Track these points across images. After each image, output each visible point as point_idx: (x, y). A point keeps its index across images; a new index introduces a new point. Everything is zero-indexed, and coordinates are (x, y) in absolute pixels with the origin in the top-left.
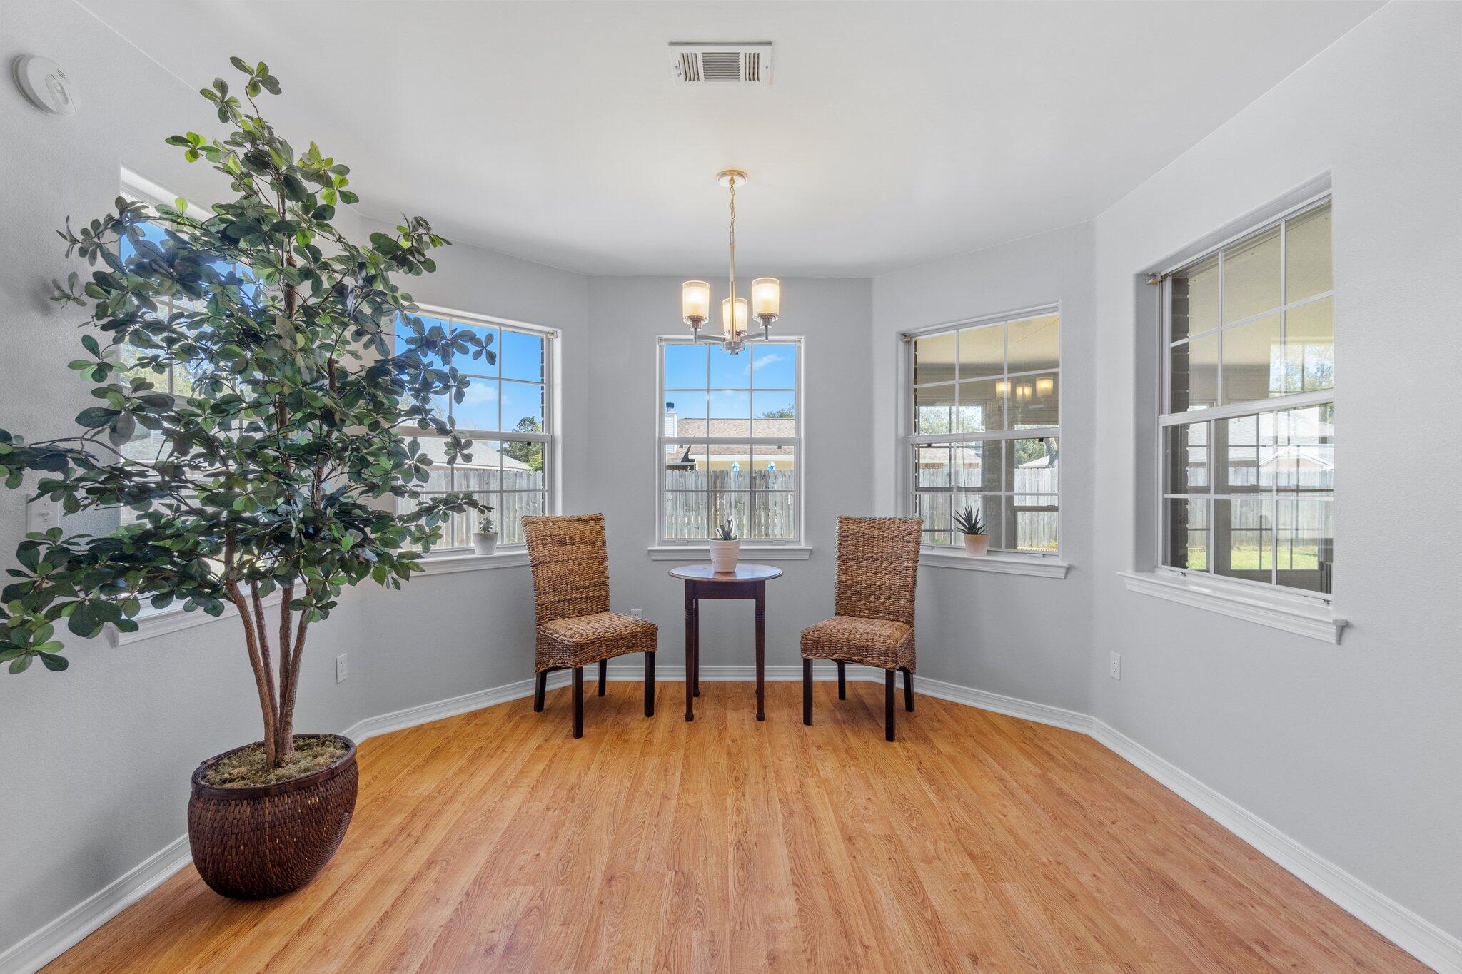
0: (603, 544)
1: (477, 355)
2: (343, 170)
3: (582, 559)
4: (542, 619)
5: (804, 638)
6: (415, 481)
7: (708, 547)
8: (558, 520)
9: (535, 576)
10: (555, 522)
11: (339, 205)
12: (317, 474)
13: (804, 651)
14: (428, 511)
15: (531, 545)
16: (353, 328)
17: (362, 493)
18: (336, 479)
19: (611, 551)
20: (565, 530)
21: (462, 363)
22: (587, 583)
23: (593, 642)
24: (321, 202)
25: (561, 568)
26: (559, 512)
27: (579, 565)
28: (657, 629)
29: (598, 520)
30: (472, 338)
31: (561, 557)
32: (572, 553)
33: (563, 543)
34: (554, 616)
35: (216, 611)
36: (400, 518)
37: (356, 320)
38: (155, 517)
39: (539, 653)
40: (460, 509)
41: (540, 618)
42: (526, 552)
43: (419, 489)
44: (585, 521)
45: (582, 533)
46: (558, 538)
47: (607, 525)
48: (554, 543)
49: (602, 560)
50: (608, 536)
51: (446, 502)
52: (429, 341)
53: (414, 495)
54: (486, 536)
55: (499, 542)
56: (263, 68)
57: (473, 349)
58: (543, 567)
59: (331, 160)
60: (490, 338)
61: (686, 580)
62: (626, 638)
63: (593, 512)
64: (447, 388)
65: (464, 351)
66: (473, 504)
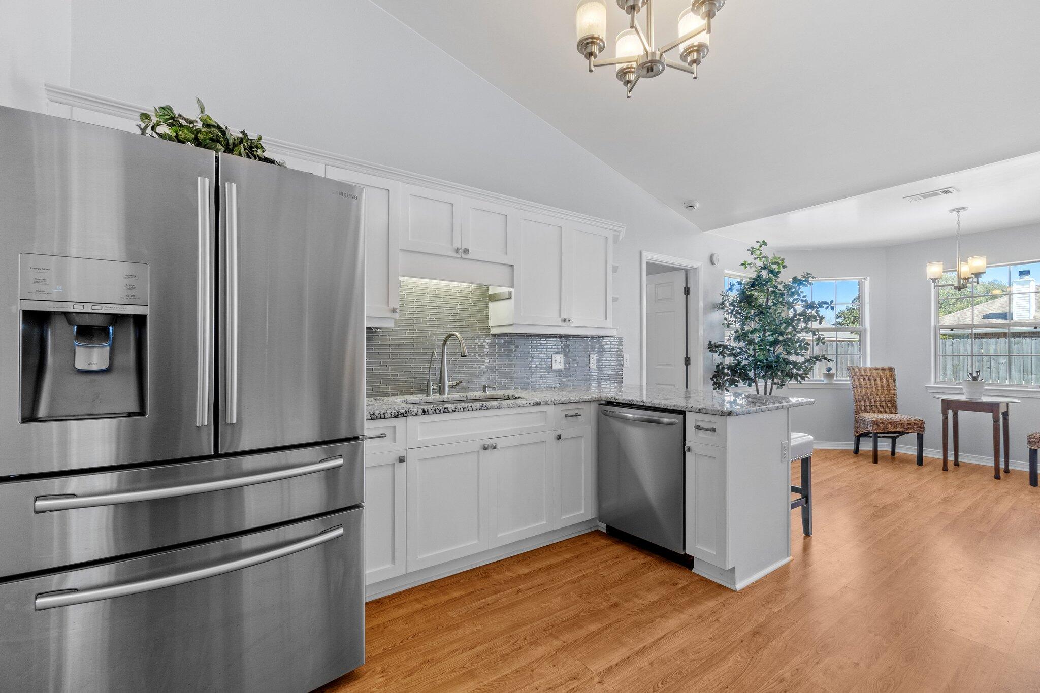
0: (894, 381)
1: (827, 308)
2: (783, 260)
3: (881, 387)
4: (857, 412)
5: (1029, 437)
6: (804, 351)
7: (962, 387)
8: (867, 368)
9: (854, 392)
10: (866, 369)
11: (782, 270)
12: (775, 349)
13: (1029, 444)
14: (808, 361)
15: (852, 380)
16: (787, 306)
17: (785, 355)
18: (780, 349)
19: (898, 384)
20: (871, 373)
21: (822, 311)
22: (883, 399)
23: (883, 422)
24: (777, 270)
25: (868, 390)
26: (869, 365)
27: (879, 390)
28: (924, 423)
29: (891, 369)
30: (825, 303)
31: (868, 386)
32: (875, 384)
33: (869, 379)
34: (864, 411)
35: (750, 385)
36: (799, 363)
37: (788, 304)
38: (738, 360)
39: (856, 427)
40: (820, 361)
41: (856, 412)
42: (850, 383)
43: (805, 354)
44: (883, 369)
45: (880, 375)
46: (867, 377)
47: (897, 372)
48: (864, 379)
49: (893, 389)
50: (897, 377)
51: (815, 358)
52: (811, 306)
53: (803, 355)
54: (829, 376)
55: (835, 378)
56: (764, 242)
57: (825, 306)
58: (858, 389)
59: (780, 258)
60: (832, 302)
61: (942, 399)
62: (903, 424)
63: (888, 365)
64: (816, 320)
65: (823, 307)
66: (826, 359)
